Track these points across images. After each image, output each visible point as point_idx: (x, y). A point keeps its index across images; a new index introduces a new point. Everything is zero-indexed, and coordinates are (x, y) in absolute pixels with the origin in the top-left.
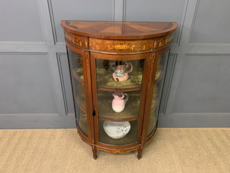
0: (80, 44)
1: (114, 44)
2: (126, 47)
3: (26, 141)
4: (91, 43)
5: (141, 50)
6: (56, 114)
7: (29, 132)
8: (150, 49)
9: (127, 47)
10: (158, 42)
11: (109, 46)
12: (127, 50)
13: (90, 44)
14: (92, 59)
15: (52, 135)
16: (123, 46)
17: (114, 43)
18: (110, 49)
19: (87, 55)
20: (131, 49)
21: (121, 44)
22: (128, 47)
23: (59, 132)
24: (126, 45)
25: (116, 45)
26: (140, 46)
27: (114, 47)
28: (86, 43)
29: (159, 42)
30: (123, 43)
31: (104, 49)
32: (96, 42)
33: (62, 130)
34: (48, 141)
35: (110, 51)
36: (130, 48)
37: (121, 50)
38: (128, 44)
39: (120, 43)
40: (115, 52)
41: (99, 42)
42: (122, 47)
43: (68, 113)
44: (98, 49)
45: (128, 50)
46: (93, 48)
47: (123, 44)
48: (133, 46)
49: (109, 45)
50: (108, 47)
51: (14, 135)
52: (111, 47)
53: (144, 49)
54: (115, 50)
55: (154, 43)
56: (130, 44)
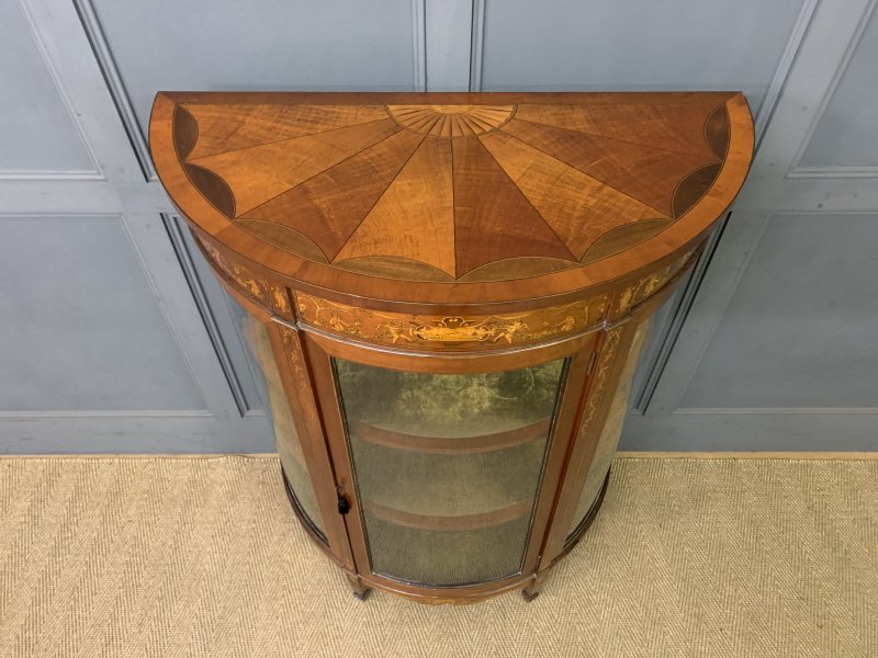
0: (250, 286)
1: (417, 325)
2: (474, 334)
3: (97, 512)
4: (302, 302)
5: (553, 335)
6: (204, 413)
7: (106, 467)
9: (481, 332)
10: (642, 283)
11: (393, 330)
12: (482, 343)
13: (302, 306)
14: (313, 354)
15: (193, 483)
16: (458, 330)
17: (417, 322)
18: (396, 337)
19: (289, 338)
20: (504, 337)
21: (453, 326)
22: (489, 332)
23: (220, 470)
24: (477, 328)
25: (428, 329)
26: (546, 324)
27: (416, 333)
28: (280, 299)
29: (647, 282)
30: (460, 320)
31: (367, 336)
32: (327, 306)
33: (233, 461)
34: (179, 510)
35: (396, 346)
36: (497, 334)
37: (453, 345)
38: (489, 324)
39: (447, 320)
41: (344, 307)
42: (456, 335)
43: (248, 409)
44: (342, 332)
45: (488, 341)
46: (317, 322)
47: (463, 326)
48: (512, 329)
49: (393, 324)
50: (388, 333)
51: (50, 484)
52: (400, 332)
53: (566, 328)
54: (421, 343)
55: (619, 297)
56: (494, 323)
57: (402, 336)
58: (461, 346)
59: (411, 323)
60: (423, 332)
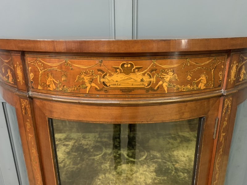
0: (8, 77)
1: (103, 72)
2: (142, 80)
4: (31, 72)
5: (193, 90)
8: (220, 86)
9: (146, 79)
10: (240, 66)
11: (86, 79)
12: (147, 90)
13: (31, 76)
14: (39, 120)
16: (132, 76)
17: (102, 68)
19: (25, 109)
20: (162, 85)
21: (127, 71)
22: (152, 80)
24: (144, 74)
25: (111, 75)
26: (189, 78)
27: (102, 80)
28: (19, 73)
29: (241, 68)
30: (132, 66)
31: (69, 90)
32: (45, 67)
35: (89, 95)
36: (157, 82)
37: (127, 92)
38: (152, 71)
39: (123, 65)
40: (106, 97)
41: (55, 65)
42: (129, 81)
44: (55, 90)
45: (152, 89)
46: (40, 88)
47: (134, 72)
48: (169, 77)
49: (86, 73)
50: (84, 83)
52: (91, 81)
53: (202, 86)
54: (106, 91)
55: (230, 68)
56: (156, 70)
57: (93, 85)
58: (133, 92)
59: (99, 70)
60: (108, 79)
